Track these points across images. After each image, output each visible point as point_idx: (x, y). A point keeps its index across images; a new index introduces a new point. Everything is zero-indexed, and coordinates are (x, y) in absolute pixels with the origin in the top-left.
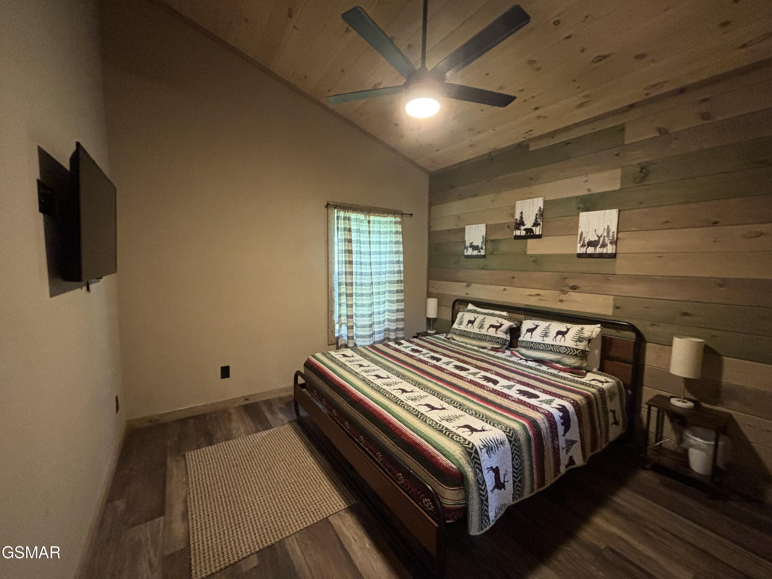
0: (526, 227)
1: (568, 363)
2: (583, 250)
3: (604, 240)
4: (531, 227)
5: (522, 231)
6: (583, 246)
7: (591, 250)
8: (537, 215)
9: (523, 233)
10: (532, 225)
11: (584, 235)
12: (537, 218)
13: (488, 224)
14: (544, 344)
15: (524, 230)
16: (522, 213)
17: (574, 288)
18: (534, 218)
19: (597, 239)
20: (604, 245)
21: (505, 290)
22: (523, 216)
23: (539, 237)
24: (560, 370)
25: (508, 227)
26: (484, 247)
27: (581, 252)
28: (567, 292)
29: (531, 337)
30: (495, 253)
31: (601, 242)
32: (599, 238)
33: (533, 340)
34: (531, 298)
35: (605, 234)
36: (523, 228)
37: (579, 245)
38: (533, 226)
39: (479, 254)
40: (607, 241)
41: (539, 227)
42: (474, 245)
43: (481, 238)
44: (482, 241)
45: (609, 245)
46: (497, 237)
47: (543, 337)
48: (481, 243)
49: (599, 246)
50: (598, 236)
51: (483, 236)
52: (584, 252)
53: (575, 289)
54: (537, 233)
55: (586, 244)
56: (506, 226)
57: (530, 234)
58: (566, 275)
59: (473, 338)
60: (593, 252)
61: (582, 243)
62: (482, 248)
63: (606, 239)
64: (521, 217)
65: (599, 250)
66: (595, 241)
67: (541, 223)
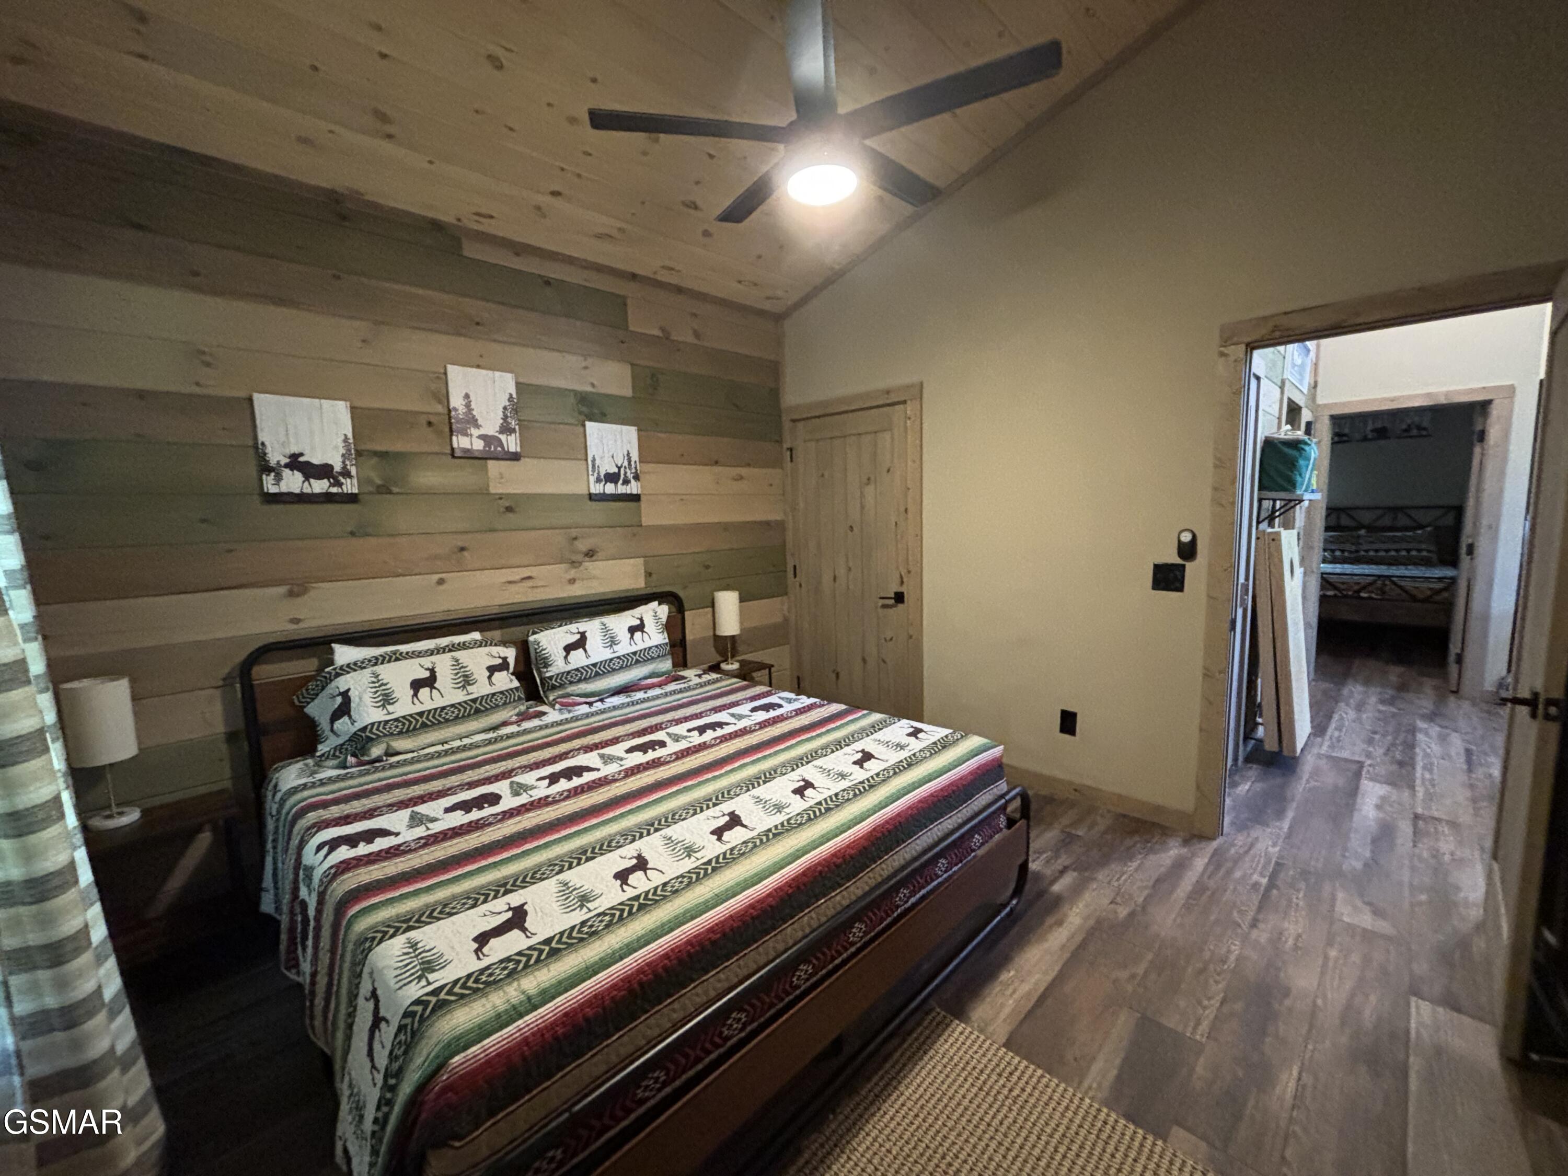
0: (482, 431)
1: (663, 670)
2: (596, 489)
3: (626, 473)
4: (497, 434)
5: (475, 440)
6: (598, 480)
7: (610, 488)
8: (505, 408)
9: (478, 445)
10: (498, 429)
11: (597, 462)
12: (505, 418)
13: (358, 404)
14: (618, 658)
15: (481, 437)
16: (467, 396)
17: (590, 554)
18: (501, 415)
19: (616, 470)
20: (626, 482)
21: (441, 582)
22: (473, 405)
23: (515, 457)
24: (660, 685)
25: (430, 424)
26: (353, 471)
27: (598, 492)
28: (580, 563)
29: (588, 657)
30: (395, 490)
31: (622, 476)
32: (619, 468)
33: (593, 660)
34: (513, 588)
35: (626, 464)
36: (475, 432)
37: (592, 479)
38: (501, 432)
39: (334, 490)
40: (630, 476)
41: (513, 435)
42: (308, 463)
43: (341, 444)
44: (343, 451)
45: (633, 481)
46: (398, 446)
47: (611, 646)
48: (340, 459)
49: (621, 482)
50: (617, 466)
51: (346, 439)
52: (602, 491)
53: (592, 556)
54: (512, 449)
55: (602, 477)
56: (423, 420)
57: (495, 448)
58: (574, 532)
59: (457, 717)
60: (614, 492)
61: (596, 475)
62: (346, 474)
63: (628, 470)
64: (468, 406)
65: (622, 489)
66: (614, 473)
67: (517, 427)
